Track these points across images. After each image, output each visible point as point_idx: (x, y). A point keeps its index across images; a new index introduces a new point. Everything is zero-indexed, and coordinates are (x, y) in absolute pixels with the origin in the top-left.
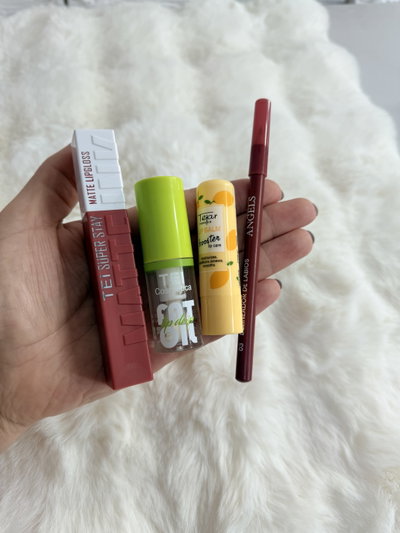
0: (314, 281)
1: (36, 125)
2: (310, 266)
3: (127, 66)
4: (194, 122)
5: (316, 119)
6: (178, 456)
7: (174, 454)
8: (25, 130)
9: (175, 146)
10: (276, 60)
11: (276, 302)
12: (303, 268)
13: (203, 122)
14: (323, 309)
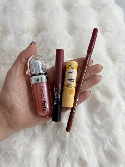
0: (102, 93)
1: (11, 30)
2: (101, 87)
3: (43, 10)
4: (65, 32)
5: (108, 33)
6: (52, 150)
7: (51, 149)
8: (7, 32)
9: (58, 41)
10: (96, 10)
11: (88, 99)
12: (98, 88)
13: (68, 32)
14: (104, 103)
